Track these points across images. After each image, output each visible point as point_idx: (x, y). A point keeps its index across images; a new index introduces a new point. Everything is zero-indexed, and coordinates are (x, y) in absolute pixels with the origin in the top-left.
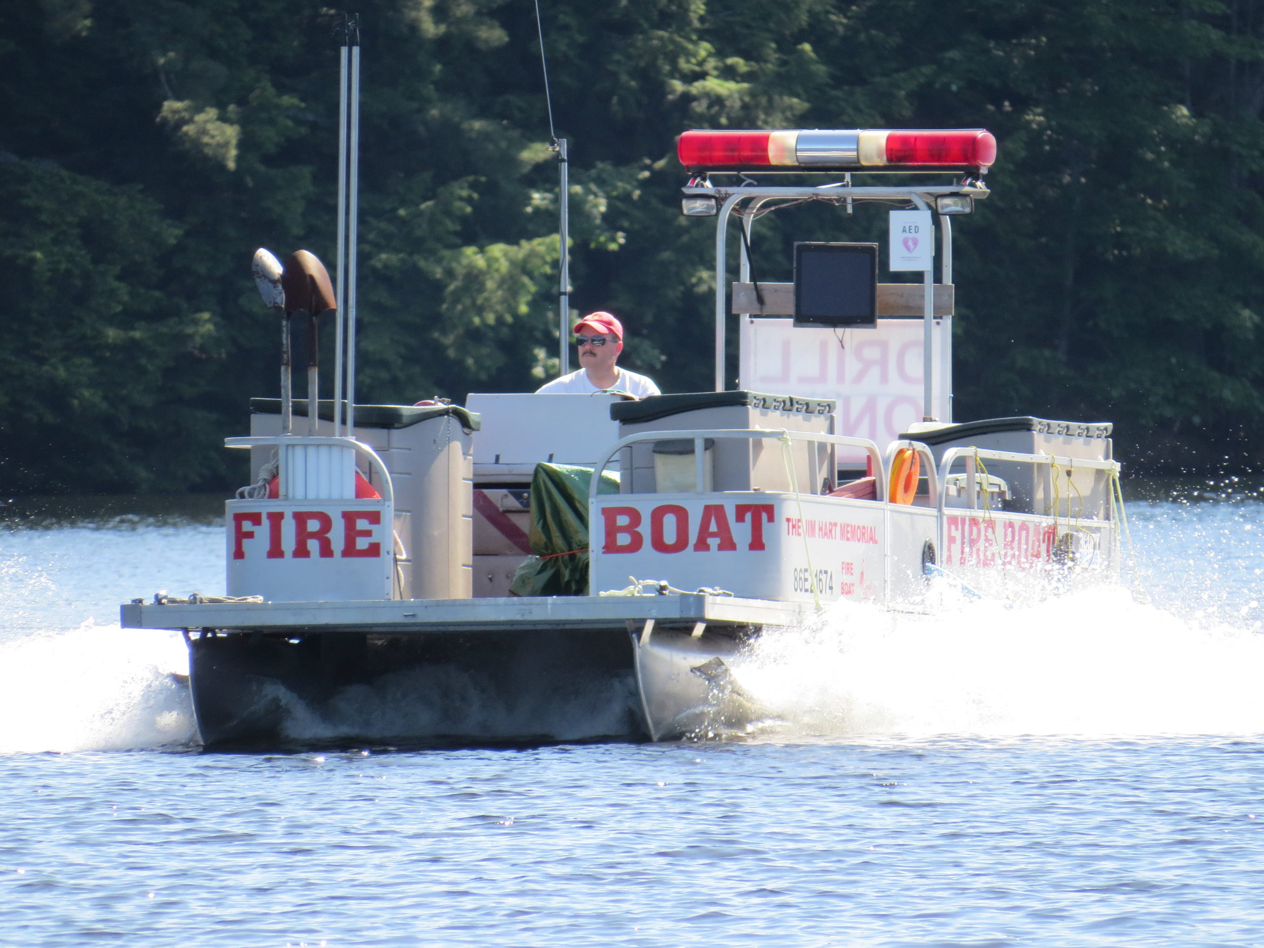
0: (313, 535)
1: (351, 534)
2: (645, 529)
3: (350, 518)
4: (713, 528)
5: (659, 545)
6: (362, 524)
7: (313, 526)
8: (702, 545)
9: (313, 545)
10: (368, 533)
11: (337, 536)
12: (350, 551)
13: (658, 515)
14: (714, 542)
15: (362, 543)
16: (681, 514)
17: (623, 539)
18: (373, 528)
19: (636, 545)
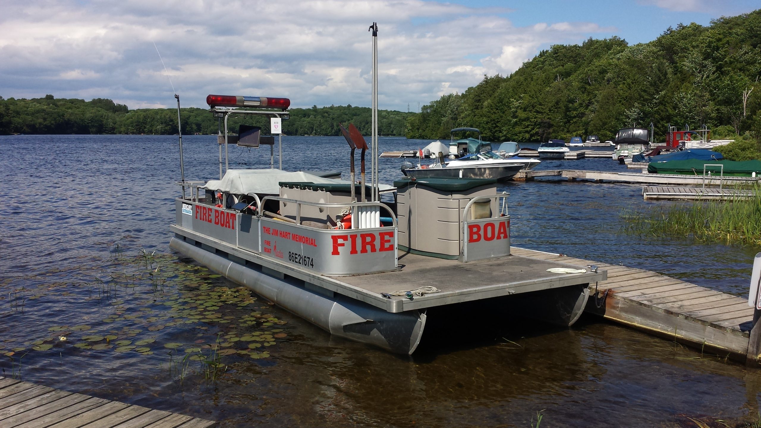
0: (368, 243)
1: (383, 241)
2: (482, 232)
3: (382, 235)
4: (502, 231)
5: (486, 238)
6: (387, 237)
7: (368, 239)
8: (499, 238)
9: (368, 247)
10: (389, 241)
11: (377, 243)
12: (382, 249)
13: (486, 226)
14: (502, 236)
15: (387, 245)
16: (492, 225)
17: (475, 237)
18: (391, 238)
19: (479, 239)
